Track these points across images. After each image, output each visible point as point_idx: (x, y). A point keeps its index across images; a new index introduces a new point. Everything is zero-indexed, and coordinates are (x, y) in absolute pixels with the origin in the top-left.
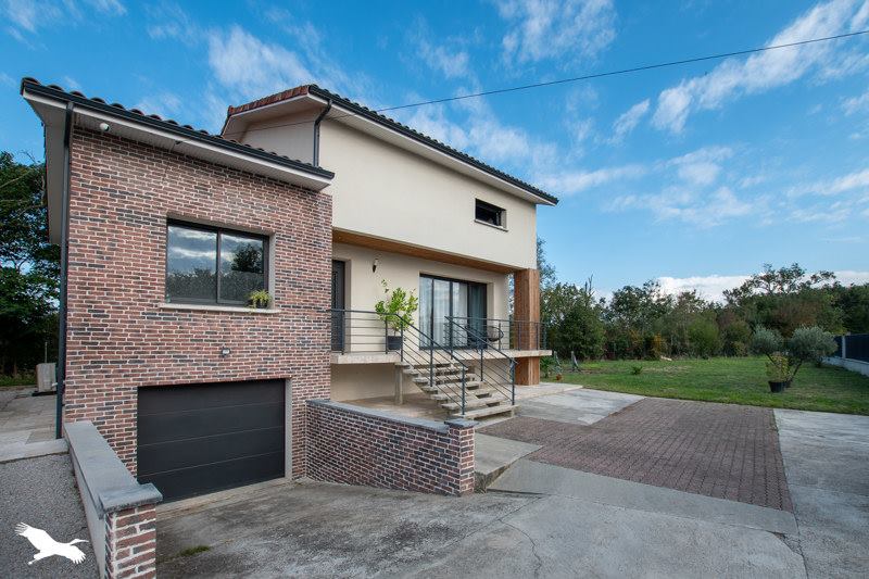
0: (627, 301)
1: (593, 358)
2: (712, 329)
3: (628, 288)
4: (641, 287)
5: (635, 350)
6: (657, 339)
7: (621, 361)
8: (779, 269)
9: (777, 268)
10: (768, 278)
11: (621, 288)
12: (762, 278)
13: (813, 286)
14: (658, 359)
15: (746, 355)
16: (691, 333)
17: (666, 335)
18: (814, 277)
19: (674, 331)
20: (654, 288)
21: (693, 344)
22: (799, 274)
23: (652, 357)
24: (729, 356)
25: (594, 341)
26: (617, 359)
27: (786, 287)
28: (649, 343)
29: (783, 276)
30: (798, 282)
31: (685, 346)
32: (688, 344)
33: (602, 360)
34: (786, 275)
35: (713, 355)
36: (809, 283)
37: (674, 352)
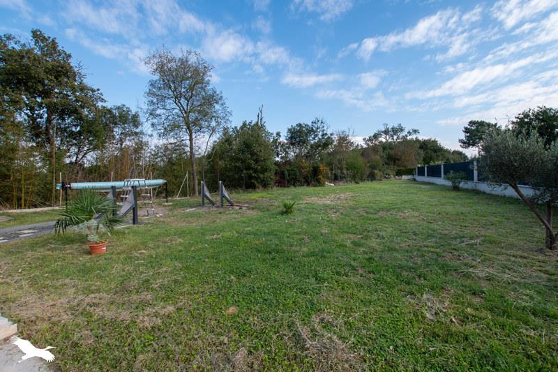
0: (298, 135)
1: (265, 185)
2: (361, 161)
3: (300, 125)
4: (310, 124)
5: (304, 178)
6: (322, 167)
7: (293, 187)
8: (391, 127)
9: (390, 127)
10: (386, 132)
11: (294, 125)
12: (382, 132)
13: (409, 138)
14: (323, 185)
15: (381, 180)
16: (347, 164)
17: (330, 164)
18: (409, 132)
19: (336, 162)
20: (319, 124)
21: (348, 172)
22: (401, 130)
23: (319, 183)
24: (372, 180)
25: (265, 170)
26: (288, 187)
27: (395, 137)
28: (316, 171)
29: (393, 131)
30: (402, 135)
31: (343, 173)
32: (345, 172)
33: (275, 188)
34: (396, 131)
35: (362, 180)
36: (406, 136)
37: (336, 179)
